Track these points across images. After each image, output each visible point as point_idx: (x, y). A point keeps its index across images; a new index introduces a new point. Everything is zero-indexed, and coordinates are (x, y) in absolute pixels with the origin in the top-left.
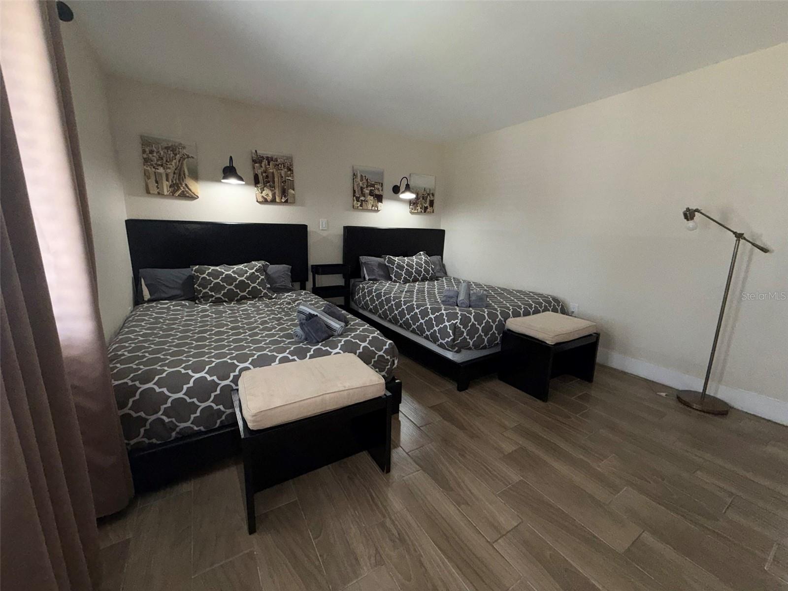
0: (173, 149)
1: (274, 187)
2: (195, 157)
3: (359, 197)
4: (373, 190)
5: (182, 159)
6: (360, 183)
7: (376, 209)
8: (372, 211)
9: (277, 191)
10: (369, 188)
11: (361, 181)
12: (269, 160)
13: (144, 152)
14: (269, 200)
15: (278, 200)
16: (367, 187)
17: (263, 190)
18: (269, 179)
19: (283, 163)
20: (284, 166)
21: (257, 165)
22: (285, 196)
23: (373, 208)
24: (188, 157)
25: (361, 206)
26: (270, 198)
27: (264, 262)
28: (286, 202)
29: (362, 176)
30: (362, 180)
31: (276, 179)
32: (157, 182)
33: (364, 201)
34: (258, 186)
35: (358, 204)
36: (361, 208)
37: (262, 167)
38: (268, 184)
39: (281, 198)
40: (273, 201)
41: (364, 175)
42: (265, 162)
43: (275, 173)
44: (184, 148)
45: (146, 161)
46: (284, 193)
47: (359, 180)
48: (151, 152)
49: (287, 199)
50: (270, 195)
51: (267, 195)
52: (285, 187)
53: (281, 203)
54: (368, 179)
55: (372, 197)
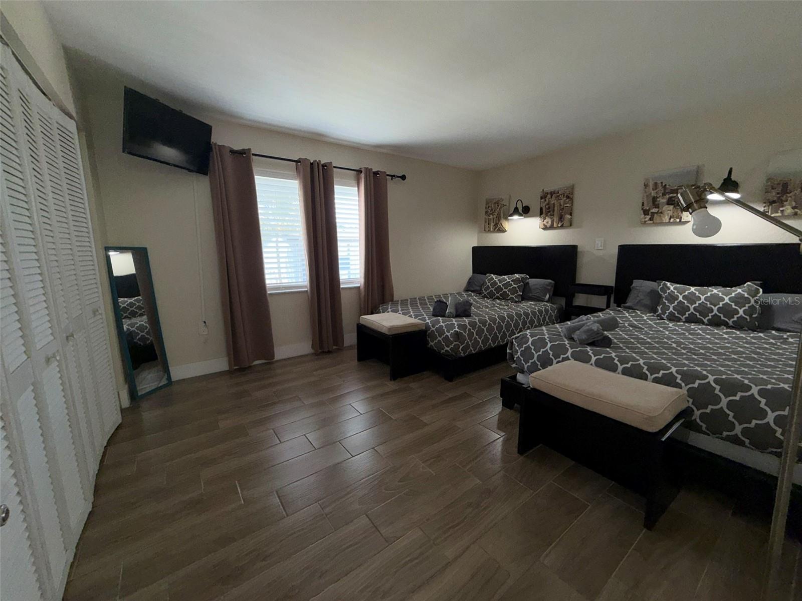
0: (497, 203)
1: (554, 215)
2: (508, 205)
3: (649, 210)
4: (674, 197)
5: (501, 207)
6: (653, 192)
7: (678, 220)
8: (669, 223)
9: (556, 219)
10: (667, 196)
11: (653, 190)
12: (552, 194)
13: (486, 207)
14: (548, 227)
15: (555, 226)
16: (664, 194)
17: (545, 219)
18: (550, 210)
19: (564, 194)
20: (564, 196)
21: (542, 200)
22: (562, 222)
23: (672, 220)
24: (504, 205)
25: (650, 219)
26: (548, 225)
27: (525, 275)
28: (562, 226)
29: (656, 184)
30: (656, 189)
31: (556, 208)
32: (489, 224)
33: (657, 213)
34: (542, 216)
35: (645, 218)
36: (652, 222)
37: (545, 200)
38: (549, 214)
39: (558, 224)
40: (552, 227)
41: (659, 182)
42: (549, 196)
43: (556, 203)
44: (503, 200)
45: (486, 212)
46: (561, 218)
47: (651, 189)
48: (488, 207)
49: (563, 224)
50: (550, 223)
51: (548, 222)
52: (563, 214)
53: (557, 228)
54: (666, 185)
55: (672, 207)
